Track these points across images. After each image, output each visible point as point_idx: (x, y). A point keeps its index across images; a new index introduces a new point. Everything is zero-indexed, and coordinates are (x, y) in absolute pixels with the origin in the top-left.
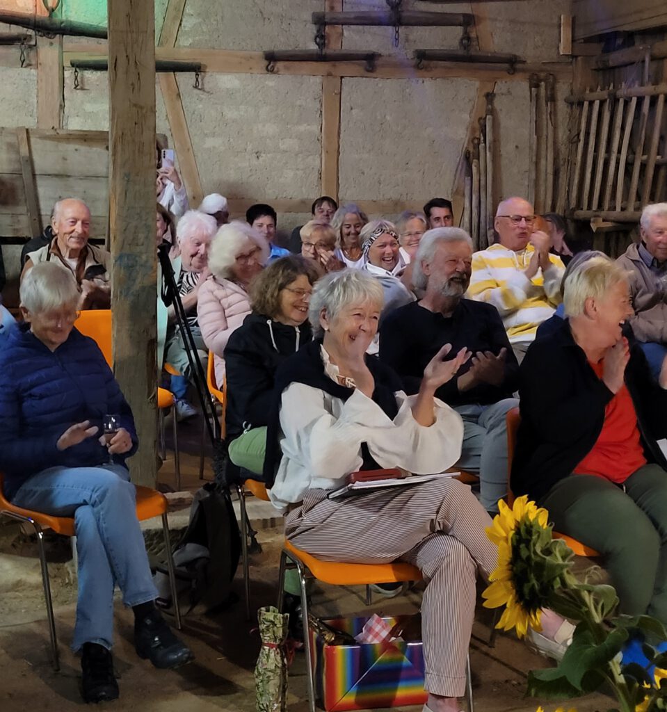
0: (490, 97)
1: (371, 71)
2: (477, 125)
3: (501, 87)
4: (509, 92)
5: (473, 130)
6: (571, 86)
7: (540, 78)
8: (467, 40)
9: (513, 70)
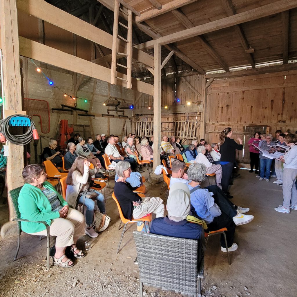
0: (125, 121)
1: (113, 117)
5: (124, 125)
6: (133, 120)
7: (130, 119)
8: (123, 114)
9: (127, 118)
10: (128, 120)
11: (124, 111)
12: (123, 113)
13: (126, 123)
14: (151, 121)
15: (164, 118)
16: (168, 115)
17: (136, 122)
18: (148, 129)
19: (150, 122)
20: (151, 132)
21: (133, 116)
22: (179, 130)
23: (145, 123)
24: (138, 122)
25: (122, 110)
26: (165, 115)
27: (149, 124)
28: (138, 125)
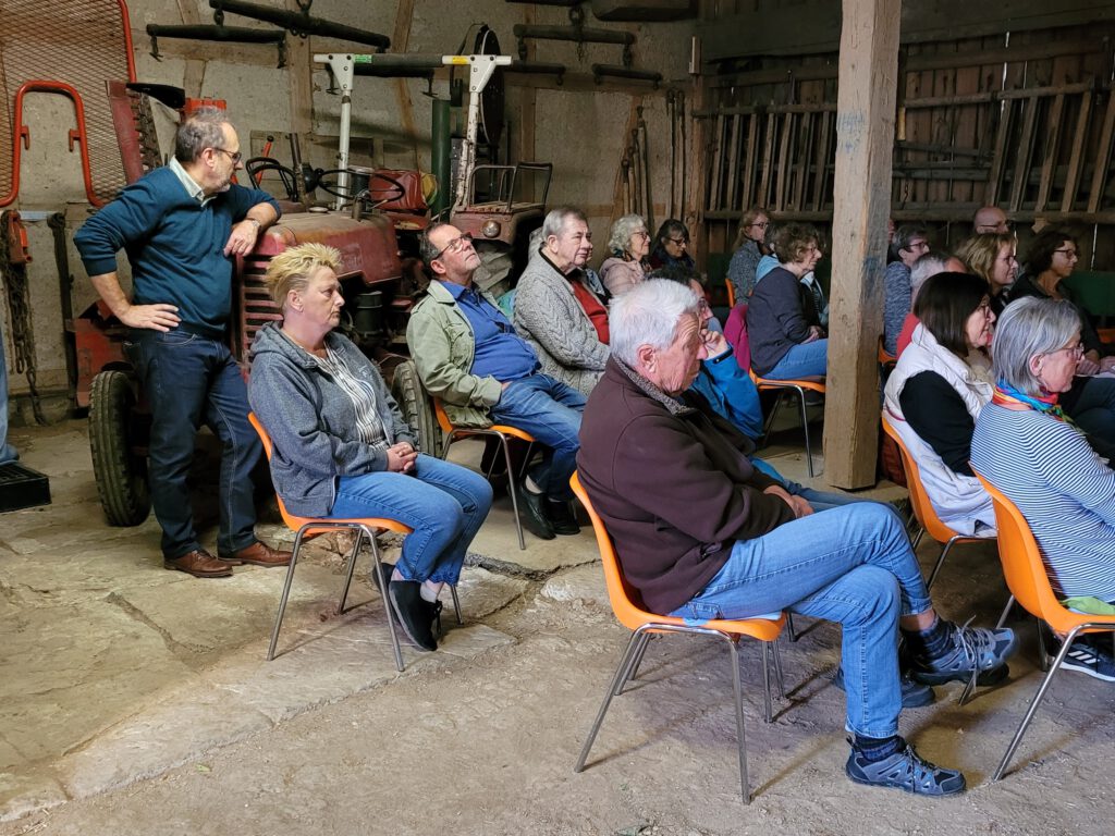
0: (640, 110)
1: (560, 84)
2: (631, 137)
3: (646, 103)
4: (653, 107)
5: (628, 140)
6: (694, 103)
7: (675, 95)
8: (629, 57)
9: (656, 87)
10: (660, 101)
11: (630, 40)
12: (626, 50)
13: (643, 124)
14: (819, 98)
15: (920, 76)
16: (952, 47)
17: (715, 117)
18: (802, 158)
19: (816, 107)
20: (819, 179)
21: (692, 71)
22: (1036, 160)
23: (781, 120)
24: (729, 111)
25: (620, 27)
26: (929, 49)
27: (805, 122)
28: (728, 133)
